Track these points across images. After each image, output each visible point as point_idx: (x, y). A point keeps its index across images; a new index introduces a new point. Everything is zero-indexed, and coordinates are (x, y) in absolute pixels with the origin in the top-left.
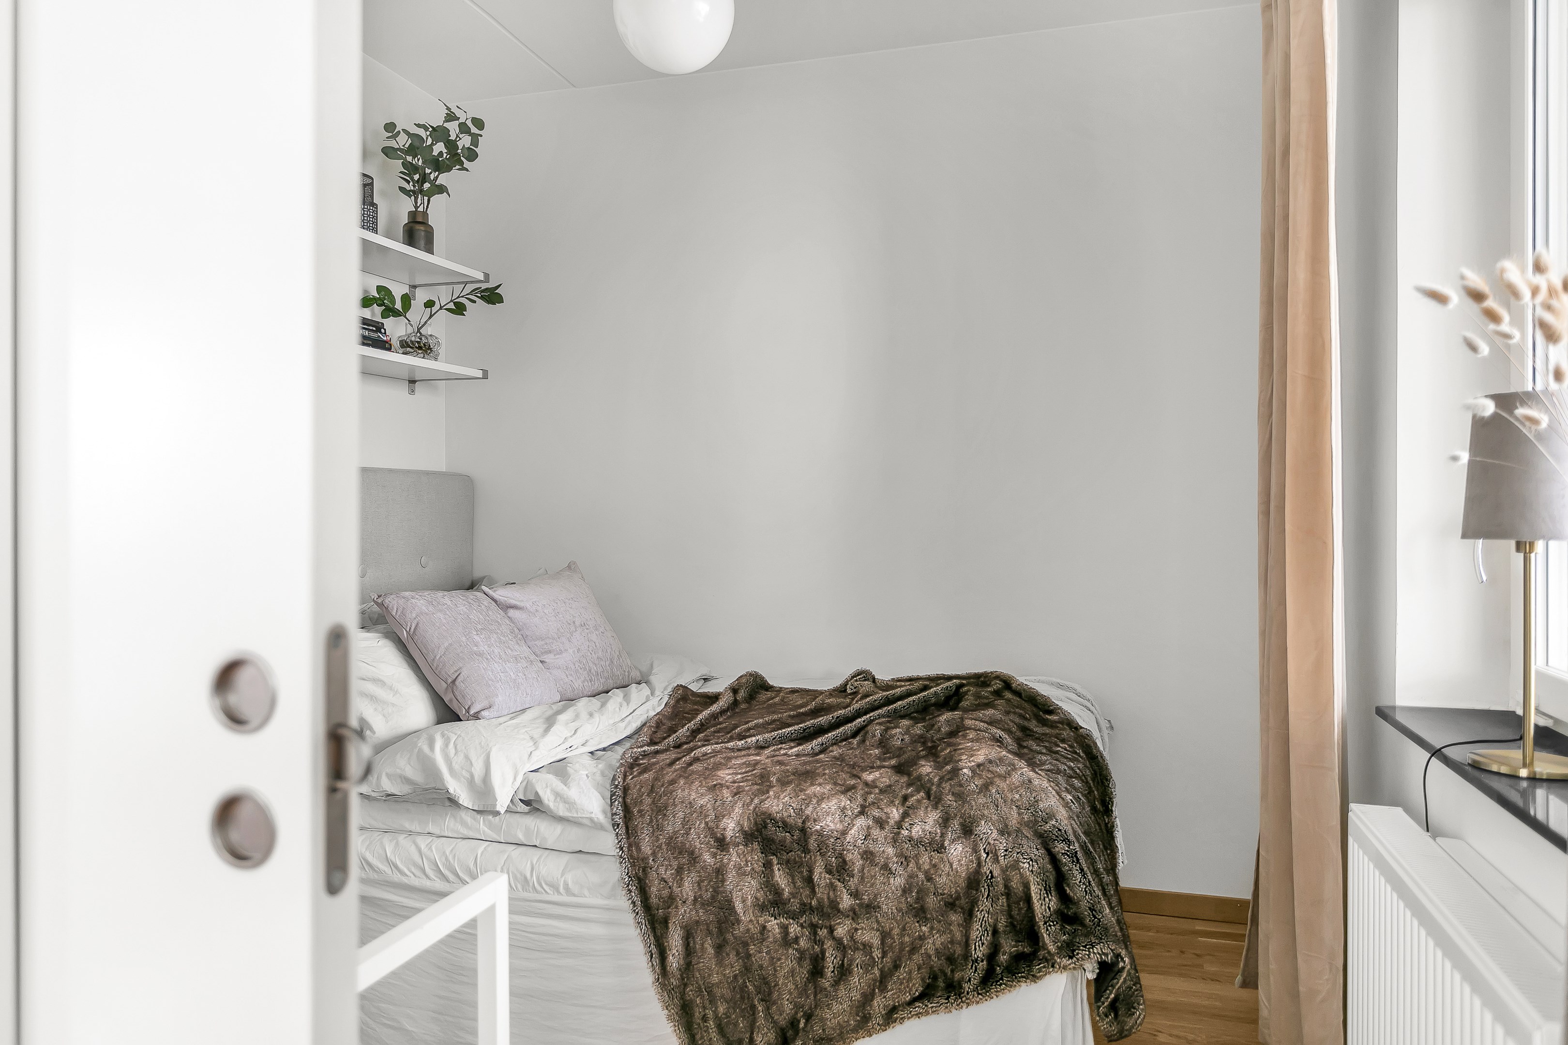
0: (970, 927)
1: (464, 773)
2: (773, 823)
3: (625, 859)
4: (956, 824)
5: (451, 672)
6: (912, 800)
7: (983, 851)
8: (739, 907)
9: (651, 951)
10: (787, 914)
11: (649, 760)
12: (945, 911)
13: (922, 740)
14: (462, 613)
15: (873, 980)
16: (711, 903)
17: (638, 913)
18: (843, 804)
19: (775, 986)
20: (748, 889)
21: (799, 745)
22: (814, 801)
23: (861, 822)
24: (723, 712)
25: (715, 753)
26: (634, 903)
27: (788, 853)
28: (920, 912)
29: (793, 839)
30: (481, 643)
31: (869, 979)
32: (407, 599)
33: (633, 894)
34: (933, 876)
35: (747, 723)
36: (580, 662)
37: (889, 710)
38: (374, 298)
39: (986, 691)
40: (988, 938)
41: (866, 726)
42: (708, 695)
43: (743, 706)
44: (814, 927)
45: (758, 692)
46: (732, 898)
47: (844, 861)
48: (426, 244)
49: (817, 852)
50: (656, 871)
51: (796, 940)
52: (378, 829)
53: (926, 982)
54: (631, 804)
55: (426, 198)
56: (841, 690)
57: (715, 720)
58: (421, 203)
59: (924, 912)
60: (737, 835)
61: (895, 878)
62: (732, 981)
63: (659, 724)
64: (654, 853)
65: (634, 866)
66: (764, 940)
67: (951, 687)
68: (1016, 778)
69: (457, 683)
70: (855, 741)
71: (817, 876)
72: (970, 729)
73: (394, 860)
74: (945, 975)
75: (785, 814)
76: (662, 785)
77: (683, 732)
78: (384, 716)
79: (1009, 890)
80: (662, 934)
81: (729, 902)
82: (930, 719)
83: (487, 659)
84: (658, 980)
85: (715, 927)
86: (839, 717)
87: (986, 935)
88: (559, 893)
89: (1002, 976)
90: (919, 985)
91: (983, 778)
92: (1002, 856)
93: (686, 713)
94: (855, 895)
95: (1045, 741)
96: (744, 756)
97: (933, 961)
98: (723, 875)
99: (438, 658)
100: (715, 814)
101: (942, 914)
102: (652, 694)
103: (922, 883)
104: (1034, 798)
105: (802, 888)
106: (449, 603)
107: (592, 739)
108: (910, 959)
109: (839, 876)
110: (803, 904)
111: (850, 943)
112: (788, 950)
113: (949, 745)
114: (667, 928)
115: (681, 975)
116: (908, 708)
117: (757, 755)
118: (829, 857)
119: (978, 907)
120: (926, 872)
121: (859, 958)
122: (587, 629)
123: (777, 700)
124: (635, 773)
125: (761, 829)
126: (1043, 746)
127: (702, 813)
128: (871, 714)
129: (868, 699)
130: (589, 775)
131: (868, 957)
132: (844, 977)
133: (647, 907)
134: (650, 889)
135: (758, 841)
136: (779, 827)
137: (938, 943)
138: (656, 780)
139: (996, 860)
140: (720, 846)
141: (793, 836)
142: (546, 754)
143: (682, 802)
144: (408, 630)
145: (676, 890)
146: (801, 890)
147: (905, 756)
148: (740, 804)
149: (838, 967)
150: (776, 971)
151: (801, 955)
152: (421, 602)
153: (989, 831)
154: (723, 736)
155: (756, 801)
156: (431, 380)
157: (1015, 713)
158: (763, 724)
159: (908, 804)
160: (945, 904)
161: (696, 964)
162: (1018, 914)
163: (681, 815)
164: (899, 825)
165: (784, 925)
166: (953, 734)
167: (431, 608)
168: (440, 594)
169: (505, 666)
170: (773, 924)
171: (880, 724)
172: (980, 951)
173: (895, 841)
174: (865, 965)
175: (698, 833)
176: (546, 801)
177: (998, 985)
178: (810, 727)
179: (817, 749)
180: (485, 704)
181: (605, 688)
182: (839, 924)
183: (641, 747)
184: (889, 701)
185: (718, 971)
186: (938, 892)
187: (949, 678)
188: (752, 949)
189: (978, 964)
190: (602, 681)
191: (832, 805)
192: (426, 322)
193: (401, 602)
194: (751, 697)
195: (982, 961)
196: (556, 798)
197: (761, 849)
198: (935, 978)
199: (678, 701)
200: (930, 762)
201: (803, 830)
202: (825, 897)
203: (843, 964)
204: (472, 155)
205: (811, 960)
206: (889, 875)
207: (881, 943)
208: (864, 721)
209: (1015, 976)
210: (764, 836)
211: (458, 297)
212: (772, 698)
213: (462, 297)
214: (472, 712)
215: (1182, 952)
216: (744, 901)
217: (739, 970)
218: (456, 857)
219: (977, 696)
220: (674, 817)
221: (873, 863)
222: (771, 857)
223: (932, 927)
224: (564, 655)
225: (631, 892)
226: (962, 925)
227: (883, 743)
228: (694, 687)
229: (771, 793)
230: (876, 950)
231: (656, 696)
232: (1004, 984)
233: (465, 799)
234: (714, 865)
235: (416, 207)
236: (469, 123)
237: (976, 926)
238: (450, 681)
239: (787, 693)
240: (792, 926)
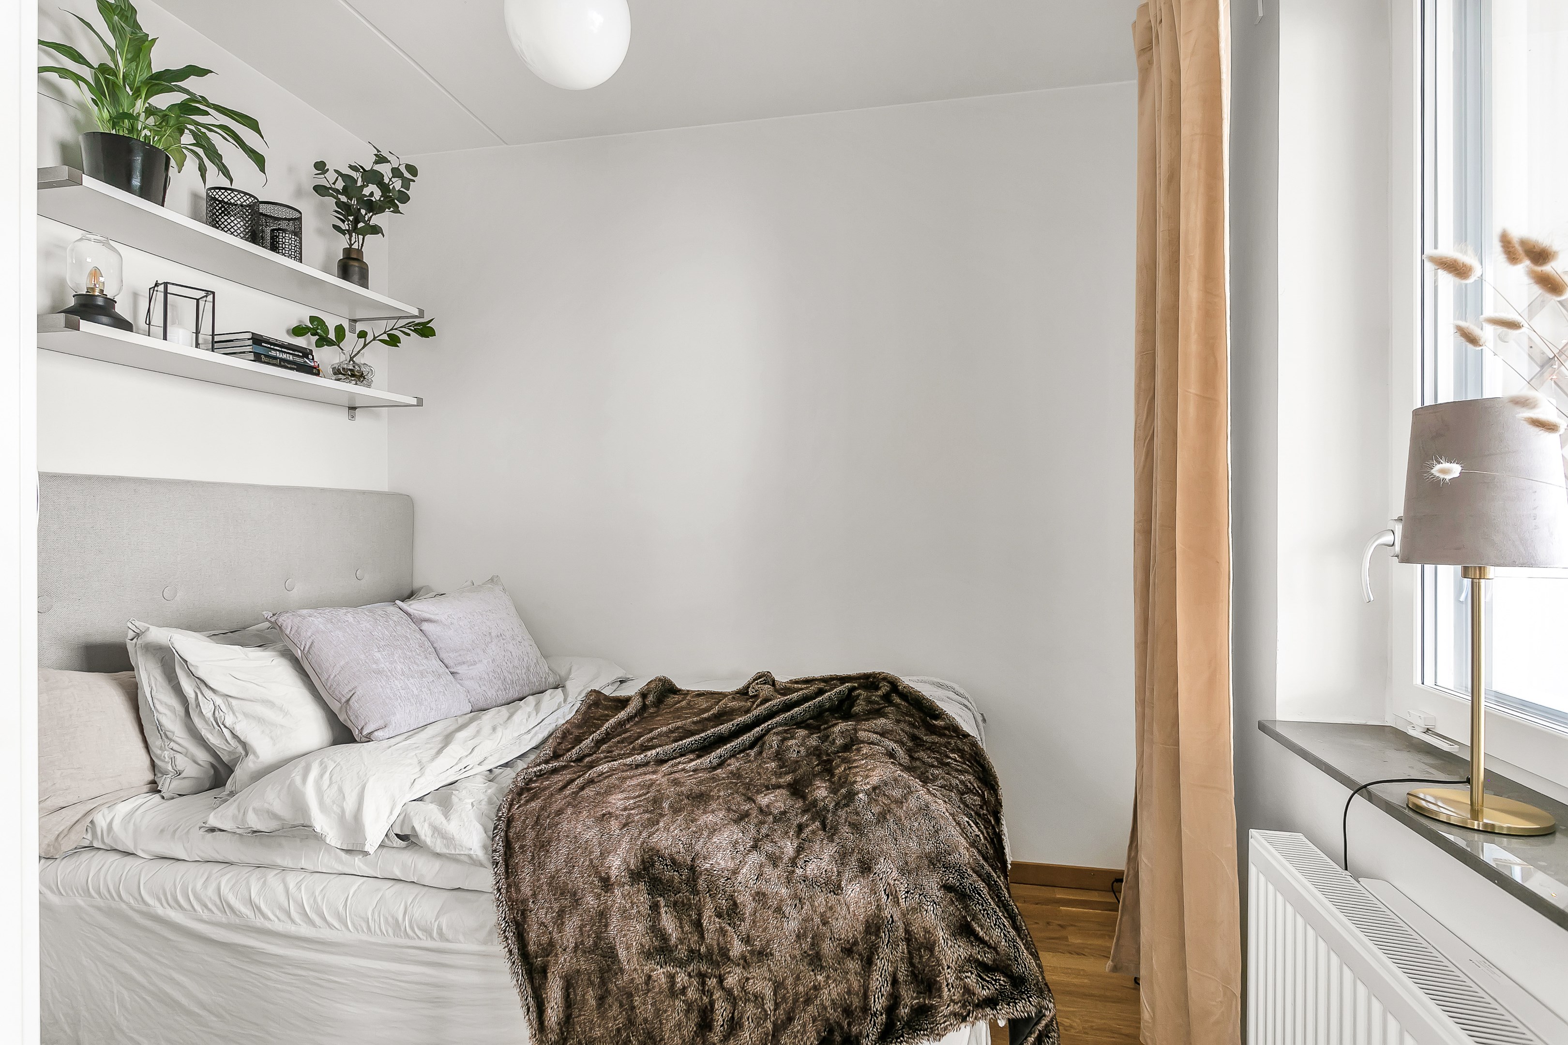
0: (869, 976)
1: (335, 807)
2: (661, 861)
3: (503, 902)
4: (853, 861)
5: (345, 691)
6: (807, 831)
7: (883, 892)
8: (622, 954)
9: (528, 1004)
10: (674, 962)
11: (542, 783)
12: (841, 958)
13: (818, 752)
14: (364, 629)
15: (765, 1034)
16: (593, 951)
17: (514, 962)
18: (735, 837)
19: (661, 1040)
20: (633, 934)
21: (699, 757)
22: (705, 834)
23: (754, 858)
24: (630, 719)
25: (612, 771)
26: (510, 951)
27: (675, 895)
28: (815, 960)
29: (681, 879)
30: (382, 659)
31: (761, 1033)
32: (304, 617)
33: (510, 942)
34: (830, 920)
35: (651, 731)
36: (494, 672)
37: (786, 718)
38: (307, 328)
39: (876, 696)
40: (888, 989)
41: (763, 735)
42: (620, 699)
43: (652, 710)
44: (702, 976)
45: (665, 696)
46: (615, 946)
47: (735, 904)
48: (360, 279)
49: (706, 893)
50: (536, 915)
51: (684, 990)
52: (248, 865)
53: (820, 1035)
54: (513, 839)
55: (361, 237)
56: (743, 693)
57: (621, 727)
58: (356, 241)
59: (820, 960)
60: (623, 874)
61: (788, 922)
62: (615, 1035)
63: (565, 734)
64: (534, 895)
65: (512, 909)
66: (649, 991)
67: (843, 691)
68: (912, 803)
69: (351, 702)
70: (752, 753)
71: (707, 920)
72: (863, 742)
73: (257, 902)
74: (842, 1028)
75: (674, 850)
76: (548, 817)
77: (588, 742)
78: (271, 738)
79: (910, 935)
80: (540, 985)
81: (613, 949)
82: (825, 729)
83: (387, 676)
84: (535, 1036)
85: (597, 978)
86: (739, 724)
87: (885, 985)
88: (432, 938)
89: (903, 1032)
90: (815, 1038)
91: (880, 805)
92: (902, 899)
93: (596, 720)
94: (747, 940)
95: (936, 751)
96: (640, 775)
97: (829, 1013)
98: (606, 919)
99: (332, 677)
100: (601, 851)
101: (839, 962)
102: (565, 700)
103: (818, 927)
104: (934, 827)
105: (690, 933)
106: (351, 620)
107: (491, 755)
108: (804, 1010)
109: (729, 920)
110: (691, 951)
111: (740, 994)
112: (674, 1002)
113: (845, 760)
114: (546, 978)
115: (561, 1029)
116: (804, 714)
117: (654, 772)
118: (719, 899)
119: (878, 955)
120: (822, 916)
121: (750, 1010)
122: (503, 639)
123: (684, 703)
124: (522, 802)
125: (648, 867)
126: (934, 758)
127: (587, 849)
128: (770, 722)
129: (767, 705)
130: (474, 803)
131: (759, 1010)
132: (735, 1032)
133: (525, 956)
134: (528, 935)
135: (645, 881)
136: (667, 865)
137: (834, 995)
138: (543, 809)
139: (897, 902)
140: (605, 886)
141: (681, 875)
142: (430, 782)
143: (567, 836)
144: (302, 649)
145: (556, 936)
146: (690, 936)
147: (800, 771)
148: (627, 838)
149: (727, 1021)
150: (661, 1024)
151: (688, 1007)
152: (319, 619)
153: (888, 870)
154: (625, 747)
155: (644, 835)
156: (373, 406)
157: (905, 721)
158: (666, 732)
159: (803, 835)
160: (842, 951)
161: (576, 1017)
162: (919, 962)
163: (564, 851)
164: (793, 862)
165: (670, 974)
166: (846, 748)
167: (329, 626)
168: (343, 610)
169: (408, 682)
170: (660, 973)
171: (777, 734)
172: (880, 1003)
173: (789, 880)
174: (756, 1019)
175: (582, 871)
176: (423, 837)
177: (898, 1042)
178: (711, 736)
179: (715, 762)
180: (381, 723)
181: (521, 695)
182: (729, 972)
183: (539, 765)
184: (788, 707)
185: (600, 1024)
186: (834, 937)
187: (843, 680)
188: (636, 1001)
189: (877, 1018)
190: (518, 688)
191: (723, 838)
192: (359, 352)
193: (297, 620)
194: (660, 701)
195: (881, 1015)
196: (434, 833)
197: (647, 889)
198: (831, 1031)
199: (589, 707)
200: (825, 781)
201: (692, 868)
202: (715, 943)
203: (733, 1017)
204: (405, 198)
205: (699, 1011)
206: (783, 919)
207: (774, 995)
208: (762, 730)
209: (917, 1034)
210: (650, 875)
211: (392, 329)
212: (680, 702)
213: (396, 329)
214: (365, 733)
215: (1048, 923)
216: (628, 948)
217: (622, 1023)
218: (325, 899)
219: (869, 701)
220: (557, 853)
221: (765, 906)
222: (658, 899)
223: (828, 975)
224: (478, 665)
225: (508, 939)
226: (860, 974)
227: (779, 756)
228: (607, 692)
229: (661, 824)
230: (768, 1002)
231: (568, 702)
232: (905, 1041)
233: (333, 837)
234: (598, 907)
235: (351, 245)
236: (403, 169)
237: (876, 976)
238: (344, 700)
239: (693, 697)
240: (680, 974)
